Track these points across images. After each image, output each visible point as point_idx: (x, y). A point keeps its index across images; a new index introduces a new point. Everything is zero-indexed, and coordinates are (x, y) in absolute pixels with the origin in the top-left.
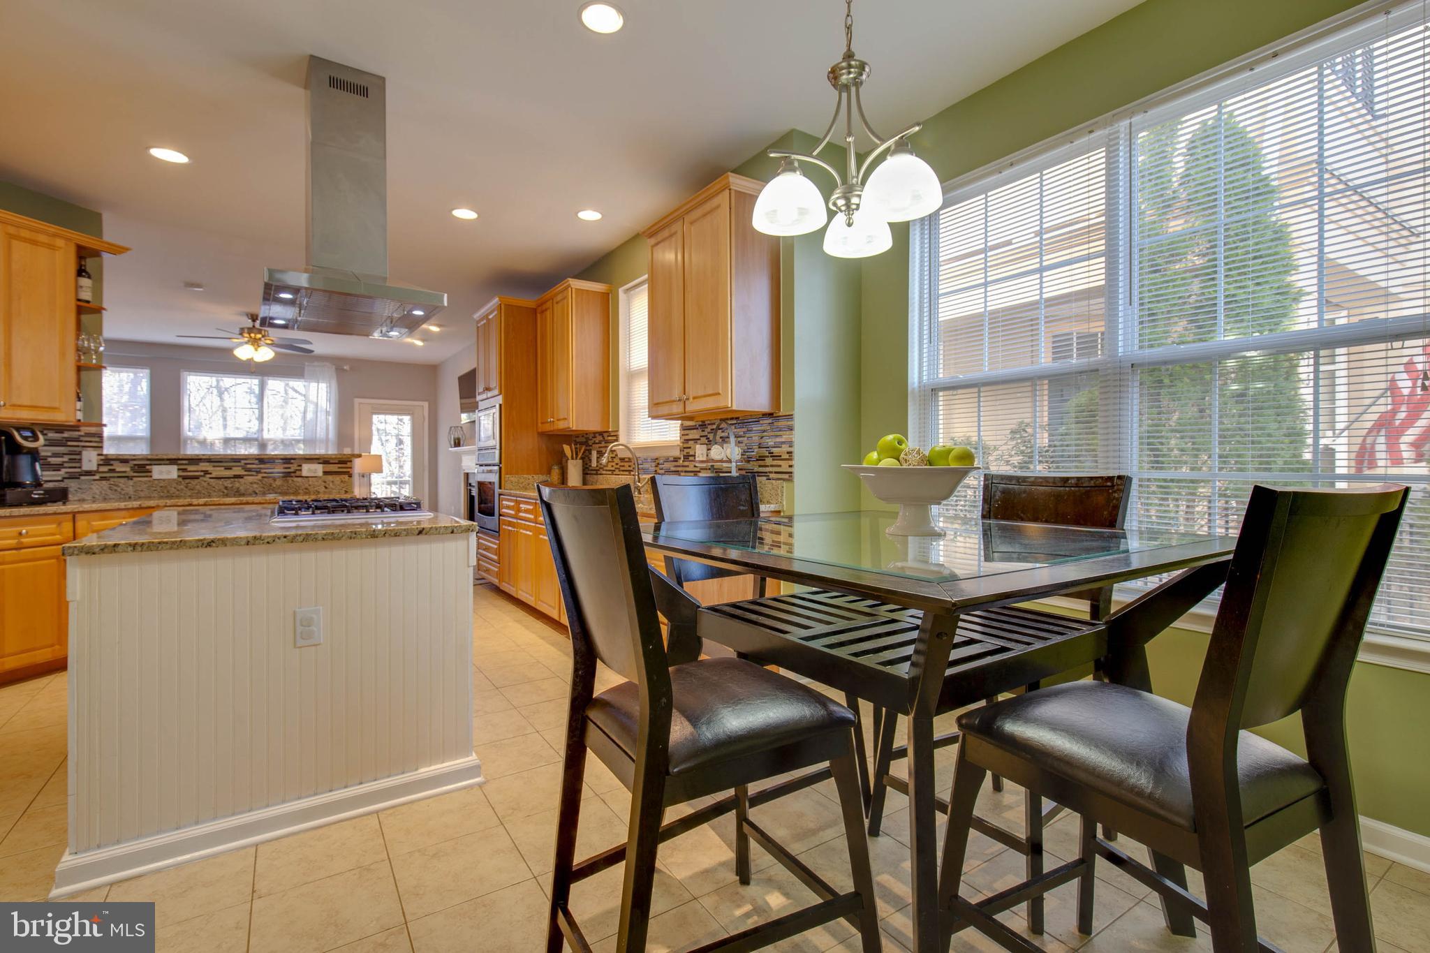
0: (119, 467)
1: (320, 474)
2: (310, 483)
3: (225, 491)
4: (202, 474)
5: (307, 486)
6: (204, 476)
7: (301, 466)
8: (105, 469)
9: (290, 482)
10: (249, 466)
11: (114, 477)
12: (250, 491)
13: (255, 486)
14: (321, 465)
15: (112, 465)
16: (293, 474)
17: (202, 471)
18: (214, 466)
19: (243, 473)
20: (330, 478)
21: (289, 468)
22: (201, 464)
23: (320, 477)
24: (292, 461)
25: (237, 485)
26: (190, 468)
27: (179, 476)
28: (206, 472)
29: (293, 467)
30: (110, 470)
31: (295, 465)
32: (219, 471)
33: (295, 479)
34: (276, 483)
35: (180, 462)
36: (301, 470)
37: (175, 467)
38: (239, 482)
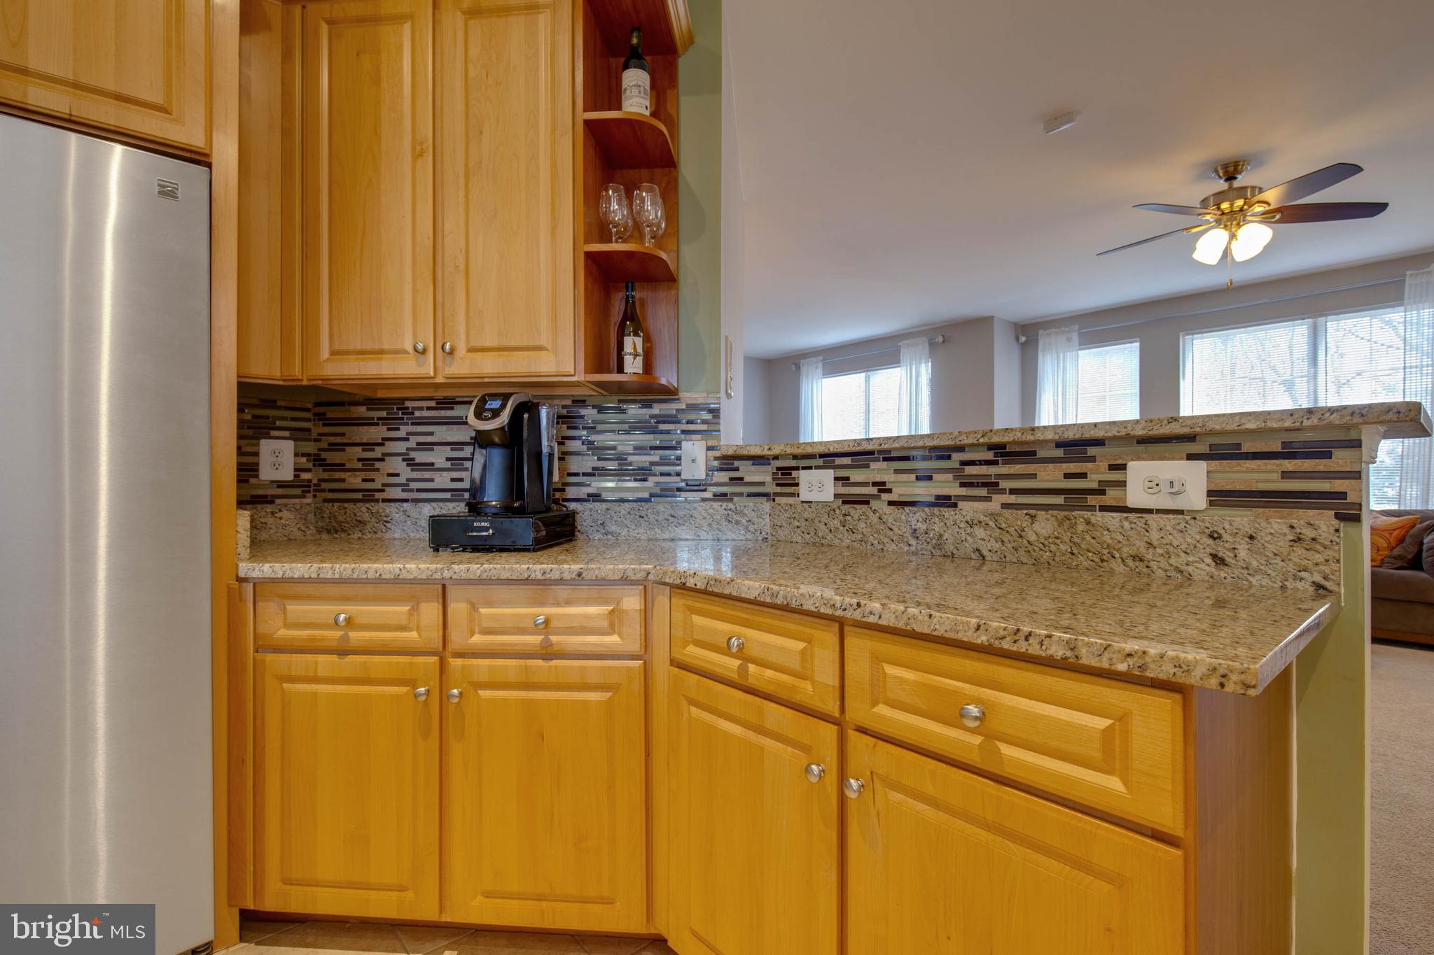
0: (752, 474)
1: (1196, 498)
2: (1154, 536)
3: (913, 542)
4: (874, 490)
5: (1140, 545)
6: (877, 497)
7: (1123, 467)
8: (723, 477)
9: (1081, 527)
10: (970, 470)
11: (741, 494)
12: (968, 548)
13: (980, 532)
14: (1202, 466)
15: (737, 469)
16: (1092, 500)
17: (875, 484)
18: (897, 471)
19: (955, 490)
20: (1241, 519)
21: (1083, 476)
22: (873, 465)
23: (1194, 515)
24: (1092, 451)
25: (938, 527)
26: (856, 475)
27: (836, 496)
28: (882, 487)
29: (1097, 474)
30: (731, 479)
31: (1103, 465)
32: (905, 487)
33: (1098, 517)
34: (1036, 526)
35: (839, 461)
36: (1122, 484)
37: (830, 473)
38: (942, 517)
